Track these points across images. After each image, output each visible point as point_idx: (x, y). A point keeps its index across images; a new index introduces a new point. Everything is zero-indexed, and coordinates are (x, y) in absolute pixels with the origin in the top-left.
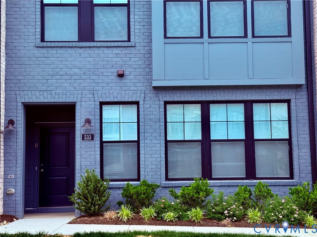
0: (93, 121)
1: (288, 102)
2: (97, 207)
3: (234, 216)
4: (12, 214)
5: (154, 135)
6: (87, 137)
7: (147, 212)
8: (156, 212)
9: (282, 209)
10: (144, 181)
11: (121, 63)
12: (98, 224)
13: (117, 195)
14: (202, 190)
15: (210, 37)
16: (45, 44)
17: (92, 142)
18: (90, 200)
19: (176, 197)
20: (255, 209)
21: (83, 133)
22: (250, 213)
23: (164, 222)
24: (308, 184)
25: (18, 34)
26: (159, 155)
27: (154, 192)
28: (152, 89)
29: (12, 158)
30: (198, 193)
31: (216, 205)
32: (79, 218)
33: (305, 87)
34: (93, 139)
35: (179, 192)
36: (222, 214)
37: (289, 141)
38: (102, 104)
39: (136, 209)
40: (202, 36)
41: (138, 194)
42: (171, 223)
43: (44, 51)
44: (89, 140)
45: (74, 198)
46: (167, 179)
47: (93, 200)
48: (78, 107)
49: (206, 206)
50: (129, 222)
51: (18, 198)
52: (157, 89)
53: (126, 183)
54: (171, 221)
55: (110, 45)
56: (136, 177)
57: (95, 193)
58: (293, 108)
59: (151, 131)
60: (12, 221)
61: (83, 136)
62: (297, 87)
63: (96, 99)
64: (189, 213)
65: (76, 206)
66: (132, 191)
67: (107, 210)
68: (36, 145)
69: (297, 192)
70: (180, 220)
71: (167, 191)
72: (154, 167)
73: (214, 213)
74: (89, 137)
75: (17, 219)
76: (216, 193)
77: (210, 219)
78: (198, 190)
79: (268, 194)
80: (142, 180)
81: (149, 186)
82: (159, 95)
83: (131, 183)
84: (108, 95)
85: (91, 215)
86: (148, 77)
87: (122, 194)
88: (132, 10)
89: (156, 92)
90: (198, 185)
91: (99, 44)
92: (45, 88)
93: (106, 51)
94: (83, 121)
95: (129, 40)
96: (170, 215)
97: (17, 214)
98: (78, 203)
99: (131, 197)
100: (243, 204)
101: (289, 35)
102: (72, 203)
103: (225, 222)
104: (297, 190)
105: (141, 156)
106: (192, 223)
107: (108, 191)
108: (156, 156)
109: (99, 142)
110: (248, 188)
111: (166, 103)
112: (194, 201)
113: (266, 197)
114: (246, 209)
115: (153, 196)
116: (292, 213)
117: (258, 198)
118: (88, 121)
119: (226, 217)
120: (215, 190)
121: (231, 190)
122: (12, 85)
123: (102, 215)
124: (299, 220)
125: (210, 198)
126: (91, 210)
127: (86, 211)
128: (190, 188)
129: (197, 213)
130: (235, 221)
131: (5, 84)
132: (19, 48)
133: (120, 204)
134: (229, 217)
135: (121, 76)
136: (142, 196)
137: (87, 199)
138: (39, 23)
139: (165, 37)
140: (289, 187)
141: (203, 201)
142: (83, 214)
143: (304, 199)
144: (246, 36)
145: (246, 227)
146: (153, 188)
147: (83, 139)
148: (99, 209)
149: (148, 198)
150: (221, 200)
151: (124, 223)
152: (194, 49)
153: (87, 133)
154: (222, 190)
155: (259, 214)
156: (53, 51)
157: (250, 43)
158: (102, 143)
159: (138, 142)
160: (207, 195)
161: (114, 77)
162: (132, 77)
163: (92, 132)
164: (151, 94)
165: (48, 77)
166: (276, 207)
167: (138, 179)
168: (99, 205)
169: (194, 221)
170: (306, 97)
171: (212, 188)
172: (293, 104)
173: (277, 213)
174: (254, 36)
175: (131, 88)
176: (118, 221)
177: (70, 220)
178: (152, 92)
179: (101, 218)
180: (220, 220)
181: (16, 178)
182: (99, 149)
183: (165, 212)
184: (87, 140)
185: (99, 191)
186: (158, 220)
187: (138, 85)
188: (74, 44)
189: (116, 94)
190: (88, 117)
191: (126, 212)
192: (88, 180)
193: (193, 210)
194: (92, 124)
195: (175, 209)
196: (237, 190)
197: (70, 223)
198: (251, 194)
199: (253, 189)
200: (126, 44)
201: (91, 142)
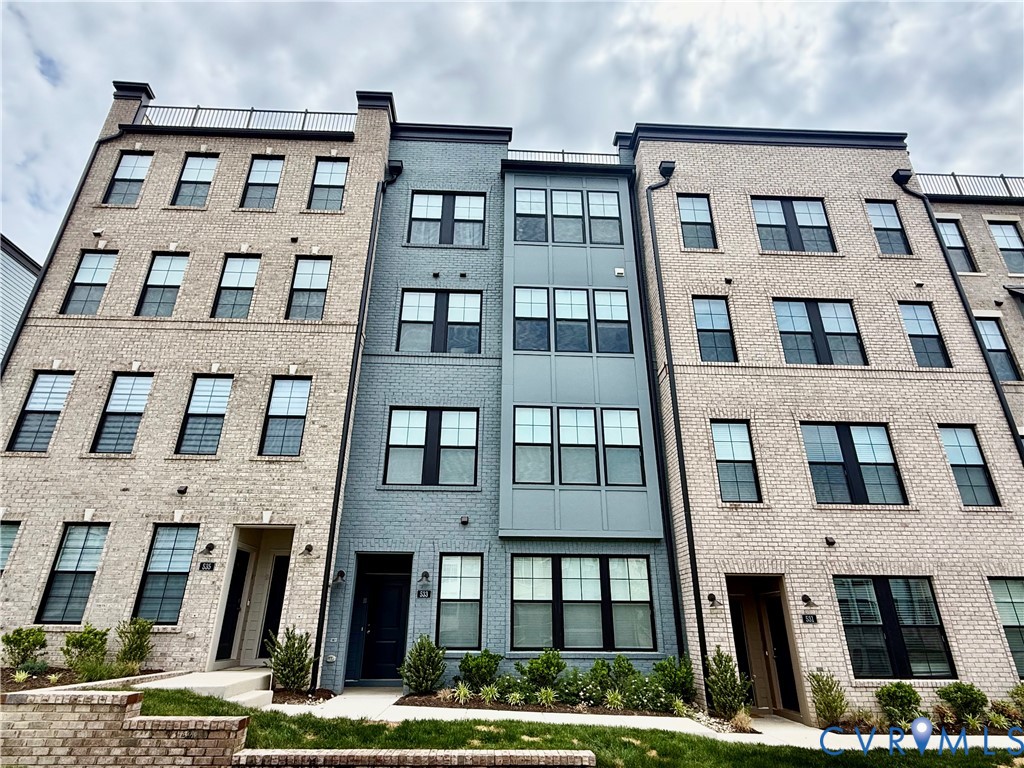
0: (431, 575)
1: (647, 557)
2: (430, 683)
3: (590, 698)
4: (330, 688)
5: (499, 593)
6: (423, 594)
7: (489, 692)
8: (499, 692)
9: (646, 691)
10: (486, 651)
11: (466, 509)
12: (430, 706)
13: (453, 668)
14: (553, 664)
15: (561, 483)
16: (386, 487)
17: (429, 600)
18: (422, 673)
19: (523, 673)
20: (615, 690)
21: (419, 588)
22: (610, 695)
23: (507, 707)
24: (674, 658)
25: (360, 475)
26: (504, 618)
27: (497, 665)
28: (499, 539)
29: (337, 617)
30: (548, 668)
31: (569, 684)
32: (407, 696)
33: (664, 540)
34: (429, 596)
35: (526, 666)
36: (578, 696)
37: (651, 603)
38: (442, 554)
39: (475, 687)
40: (552, 483)
41: (478, 667)
42: (516, 707)
43: (385, 494)
44: (425, 597)
45: (404, 670)
46: (513, 648)
47: (425, 673)
48: (415, 558)
49: (557, 684)
50: (467, 705)
51: (338, 668)
52: (506, 540)
53: (465, 652)
54: (517, 704)
55: (455, 489)
56: (476, 645)
57: (428, 665)
58: (652, 565)
59: (495, 588)
60: (329, 698)
61: (419, 592)
62: (655, 541)
63: (436, 548)
64: (537, 694)
65: (405, 680)
66: (472, 664)
67: (440, 688)
68: (365, 601)
69: (660, 669)
70: (529, 704)
71: (512, 664)
72: (497, 632)
73: (567, 694)
74: (426, 594)
75: (335, 695)
76: (570, 666)
77: (563, 702)
78: (548, 663)
79: (629, 670)
80: (483, 649)
81: (492, 657)
83: (470, 652)
84: (449, 545)
85: (421, 694)
86: (494, 525)
87: (460, 667)
88: (479, 453)
89: (503, 543)
90: (548, 658)
91: (443, 488)
92: (381, 536)
93: (450, 494)
94: (420, 574)
95: (475, 485)
96: (515, 697)
97: (336, 688)
98: (407, 677)
99: (471, 671)
100: (601, 683)
101: (644, 484)
102: (400, 677)
103: (580, 707)
104: (661, 665)
105: (483, 618)
106: (541, 708)
107: (444, 662)
108: (500, 619)
109: (436, 601)
110: (606, 662)
111: (514, 555)
112: (544, 677)
113: (626, 675)
114: (604, 689)
115: (496, 669)
116: (658, 696)
117: (618, 675)
118: (426, 575)
119: (582, 700)
120: (569, 664)
121: (586, 664)
122: (347, 532)
123: (435, 694)
124: (666, 705)
125: (562, 673)
126: (421, 687)
127: (416, 688)
128: (539, 661)
129: (547, 694)
130: (592, 705)
131: (340, 529)
132: (359, 491)
133: (457, 679)
134: (585, 700)
135: (465, 523)
136: (483, 670)
137: (419, 672)
138: (382, 465)
139: (514, 482)
140: (653, 662)
141: (554, 678)
142: (412, 691)
143: (671, 677)
144: (599, 484)
145: (604, 713)
146: (496, 659)
147: (419, 596)
148: (432, 685)
149: (491, 672)
150: (575, 675)
151: (461, 707)
152: (545, 497)
153: (424, 589)
154: (577, 664)
155: (619, 697)
156: (395, 494)
157: (603, 491)
158: (440, 601)
159: (480, 601)
160: (559, 671)
161: (457, 525)
162: (476, 525)
163: (430, 589)
164: (497, 545)
165: (386, 524)
166: (639, 688)
167: (479, 648)
168: (432, 680)
169: (544, 705)
170: (665, 552)
171: (565, 661)
172: (652, 560)
173: (641, 696)
174: (607, 484)
175: (476, 538)
176: (453, 703)
177: (396, 700)
178: (498, 542)
179: (434, 698)
180: (575, 704)
181: (339, 642)
182: (436, 609)
183: (510, 692)
184: (422, 597)
185: (433, 663)
186: (500, 704)
187: (483, 533)
188: (417, 488)
189: (459, 544)
190: (426, 570)
191: (463, 691)
192: (421, 647)
193: (543, 690)
194: (430, 579)
195: (521, 688)
196: (593, 663)
197: (397, 704)
198: (610, 670)
199: (612, 663)
200: (472, 488)
201: (427, 600)
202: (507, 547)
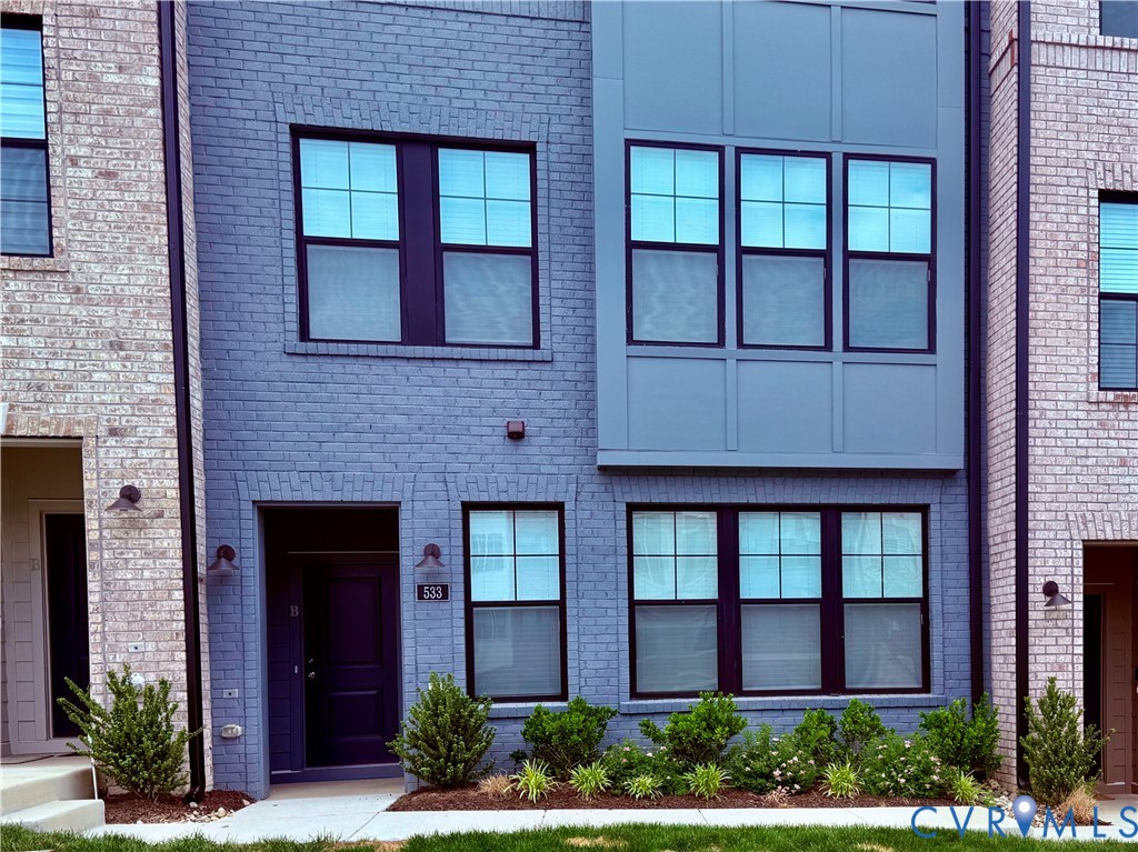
0: (445, 551)
1: (923, 510)
2: (461, 766)
3: (794, 780)
4: (239, 788)
5: (601, 586)
6: (430, 593)
7: (589, 776)
8: (609, 777)
9: (905, 763)
10: (578, 702)
11: (516, 403)
12: (467, 808)
13: (510, 736)
14: (719, 722)
15: (741, 344)
16: (311, 347)
17: (445, 606)
18: (443, 750)
19: (658, 739)
20: (844, 763)
21: (420, 581)
22: (833, 773)
23: (629, 801)
24: (963, 705)
25: (236, 316)
26: (614, 637)
27: (604, 726)
28: (597, 472)
29: (231, 646)
30: (711, 728)
31: (752, 756)
32: (414, 793)
33: (963, 475)
34: (445, 597)
35: (664, 726)
36: (769, 777)
37: (923, 603)
38: (468, 507)
39: (558, 770)
40: (721, 343)
41: (564, 733)
42: (646, 802)
43: (311, 365)
44: (436, 598)
45: (402, 744)
46: (634, 694)
47: (450, 749)
48: (404, 515)
49: (729, 757)
50: (546, 801)
51: (252, 749)
52: (608, 471)
53: (534, 705)
54: (647, 797)
55: (487, 354)
56: (557, 691)
57: (456, 732)
58: (934, 525)
59: (593, 576)
60: (238, 806)
61: (421, 588)
62: (943, 476)
63: (453, 494)
64: (689, 776)
65: (407, 764)
66: (550, 727)
67: (487, 772)
68: (295, 611)
69: (938, 723)
70: (668, 795)
71: (635, 723)
72: (601, 665)
73: (748, 775)
74: (436, 592)
75: (252, 801)
76: (753, 727)
77: (739, 789)
78: (710, 721)
79: (873, 728)
80: (572, 697)
81: (591, 713)
82: (615, 487)
83: (546, 704)
84: (482, 486)
85: (445, 787)
86: (586, 441)
87: (524, 734)
88: (542, 265)
89: (607, 480)
90: (711, 711)
91: (457, 352)
92: (315, 465)
93: (476, 369)
94: (420, 550)
95: (536, 345)
96: (644, 783)
97: (251, 786)
98: (412, 759)
99: (547, 740)
100: (815, 753)
101: (931, 349)
102: (396, 758)
103: (774, 796)
104: (937, 717)
105: (570, 638)
106: (695, 800)
107: (489, 726)
108: (607, 638)
109: (462, 605)
110: (828, 714)
111: (632, 508)
112: (702, 746)
113: (867, 736)
114: (822, 763)
115: (601, 736)
116: (927, 771)
117: (850, 738)
118: (433, 552)
119: (778, 783)
120: (750, 719)
121: (788, 718)
122: (225, 454)
123: (475, 786)
124: (940, 786)
125: (739, 738)
126: (445, 775)
127: (432, 777)
128: (692, 717)
129: (708, 775)
130: (798, 793)
131: (205, 450)
132: (239, 354)
133: (518, 757)
134: (783, 784)
135: (516, 436)
136: (575, 737)
137: (436, 748)
138: (293, 290)
139: (630, 340)
140: (920, 712)
141: (721, 747)
142: (424, 783)
143: (954, 739)
144: (828, 346)
145: (822, 806)
146: (600, 716)
147: (421, 597)
148: (467, 769)
149: (589, 742)
150: (765, 740)
151: (532, 806)
152: (701, 374)
153: (431, 582)
154: (767, 719)
155: (852, 776)
156: (335, 367)
157: (838, 365)
158: (470, 606)
159: (561, 604)
160: (732, 733)
161: (498, 439)
162: (544, 440)
163: (445, 580)
164: (593, 486)
165: (321, 436)
166: (892, 759)
167: (563, 697)
168: (466, 762)
169: (701, 796)
170: (964, 499)
171: (744, 715)
172: (933, 516)
173: (894, 773)
174: (847, 348)
175: (544, 469)
176: (515, 801)
177: (392, 801)
178: (597, 479)
179: (472, 793)
180: (762, 791)
181: (243, 698)
182: (462, 623)
183: (631, 776)
184: (430, 598)
185: (465, 728)
186: (613, 795)
187: (562, 460)
188: (392, 350)
189: (505, 484)
190: (432, 541)
191: (534, 777)
192: (436, 700)
193: (700, 769)
194: (444, 559)
195: (655, 768)
196: (801, 719)
197: (394, 808)
198: (834, 729)
199: (838, 717)
200: (529, 355)
201: (441, 604)
202: (617, 490)
